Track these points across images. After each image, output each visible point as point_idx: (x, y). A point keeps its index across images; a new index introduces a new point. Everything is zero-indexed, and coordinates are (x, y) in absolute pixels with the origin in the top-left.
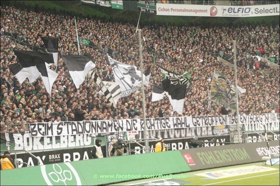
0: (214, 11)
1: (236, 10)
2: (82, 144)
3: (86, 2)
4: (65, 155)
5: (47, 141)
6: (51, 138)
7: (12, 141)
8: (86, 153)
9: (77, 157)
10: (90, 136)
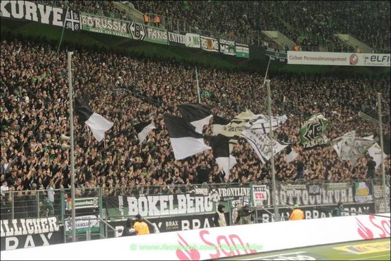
0: (354, 60)
1: (380, 59)
2: (202, 210)
3: (209, 50)
4: (183, 222)
5: (163, 205)
6: (168, 203)
7: (126, 204)
8: (207, 221)
9: (196, 224)
10: (212, 201)
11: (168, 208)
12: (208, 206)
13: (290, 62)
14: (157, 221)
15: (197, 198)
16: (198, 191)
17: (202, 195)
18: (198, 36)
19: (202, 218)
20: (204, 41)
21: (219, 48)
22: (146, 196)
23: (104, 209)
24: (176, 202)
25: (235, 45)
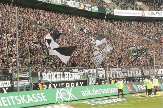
0: (143, 14)
1: (155, 14)
2: (75, 79)
3: (79, 8)
4: (67, 84)
5: (58, 76)
6: (60, 75)
7: (41, 76)
8: (77, 83)
9: (73, 85)
10: (80, 75)
11: (60, 78)
12: (78, 77)
13: (115, 15)
14: (55, 83)
15: (73, 74)
16: (74, 70)
17: (75, 72)
18: (75, 2)
19: (75, 82)
20: (77, 4)
21: (84, 8)
22: (51, 72)
23: (32, 78)
24: (64, 75)
25: (92, 6)
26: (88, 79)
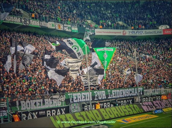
0: (124, 33)
3: (59, 29)
4: (48, 111)
5: (38, 104)
6: (40, 103)
7: (20, 105)
8: (59, 110)
9: (54, 112)
10: (61, 101)
11: (40, 105)
12: (59, 103)
13: (96, 34)
14: (35, 111)
15: (54, 100)
16: (54, 97)
17: (56, 99)
18: (54, 23)
19: (56, 109)
20: (57, 25)
21: (64, 28)
22: (30, 100)
23: (10, 107)
24: (44, 102)
25: (71, 27)
26: (70, 105)
